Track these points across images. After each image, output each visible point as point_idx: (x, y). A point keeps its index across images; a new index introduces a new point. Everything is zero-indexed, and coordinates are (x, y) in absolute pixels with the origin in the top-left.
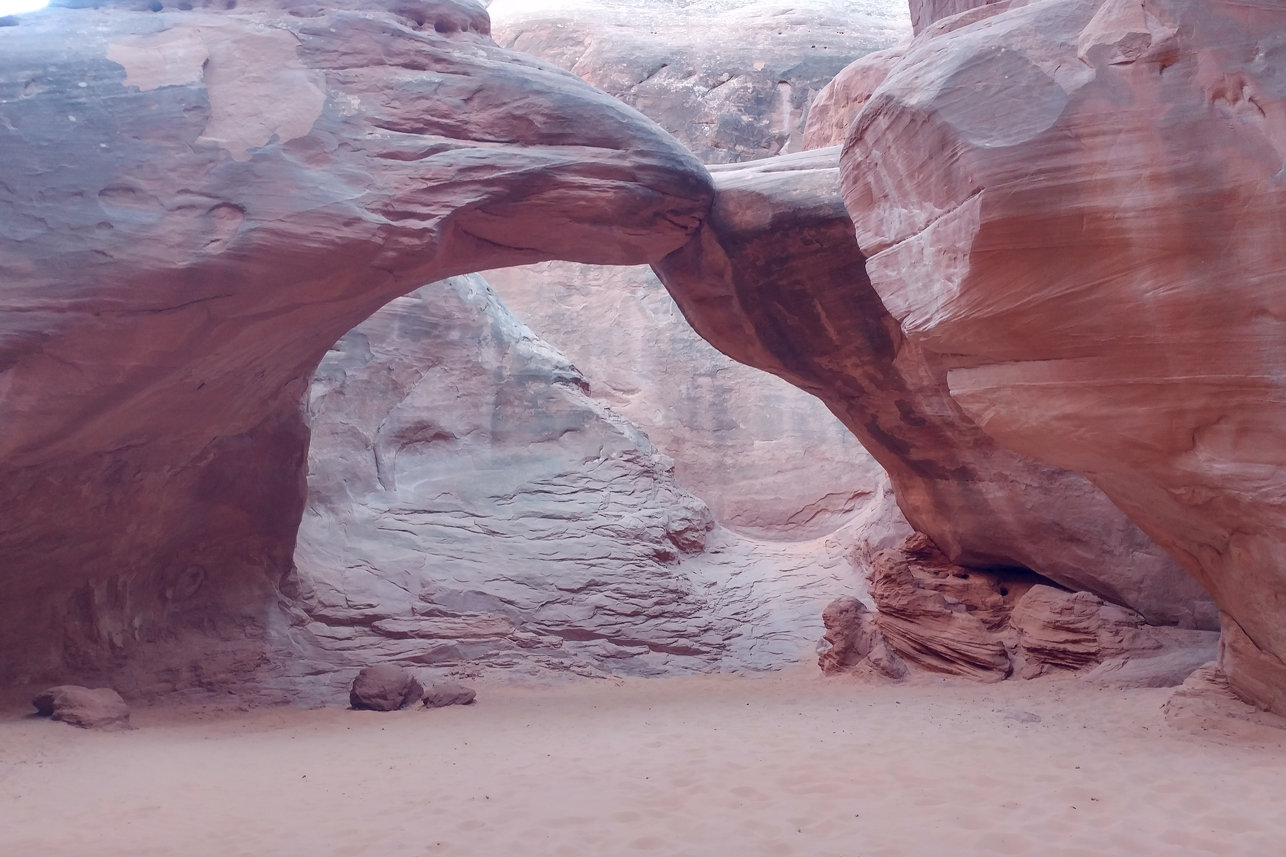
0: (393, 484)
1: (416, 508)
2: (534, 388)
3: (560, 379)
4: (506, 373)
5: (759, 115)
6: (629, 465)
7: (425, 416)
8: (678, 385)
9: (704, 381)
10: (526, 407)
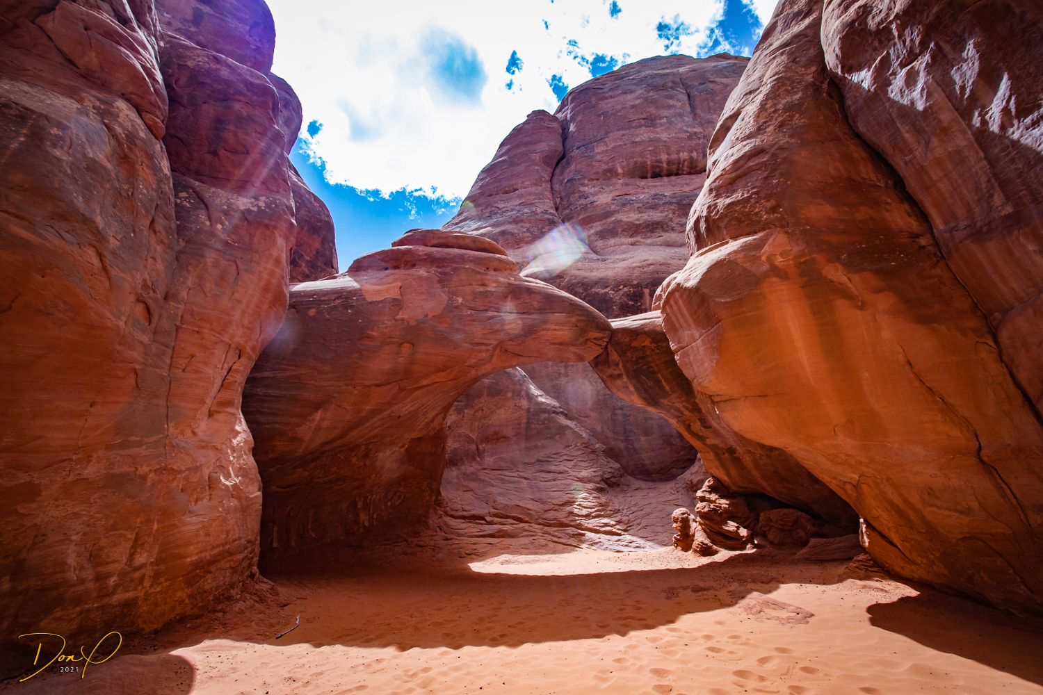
0: (484, 457)
1: (493, 468)
2: (543, 416)
3: (554, 412)
4: (531, 410)
5: (636, 301)
6: (585, 449)
7: (497, 429)
8: (607, 414)
9: (619, 412)
10: (540, 425)
